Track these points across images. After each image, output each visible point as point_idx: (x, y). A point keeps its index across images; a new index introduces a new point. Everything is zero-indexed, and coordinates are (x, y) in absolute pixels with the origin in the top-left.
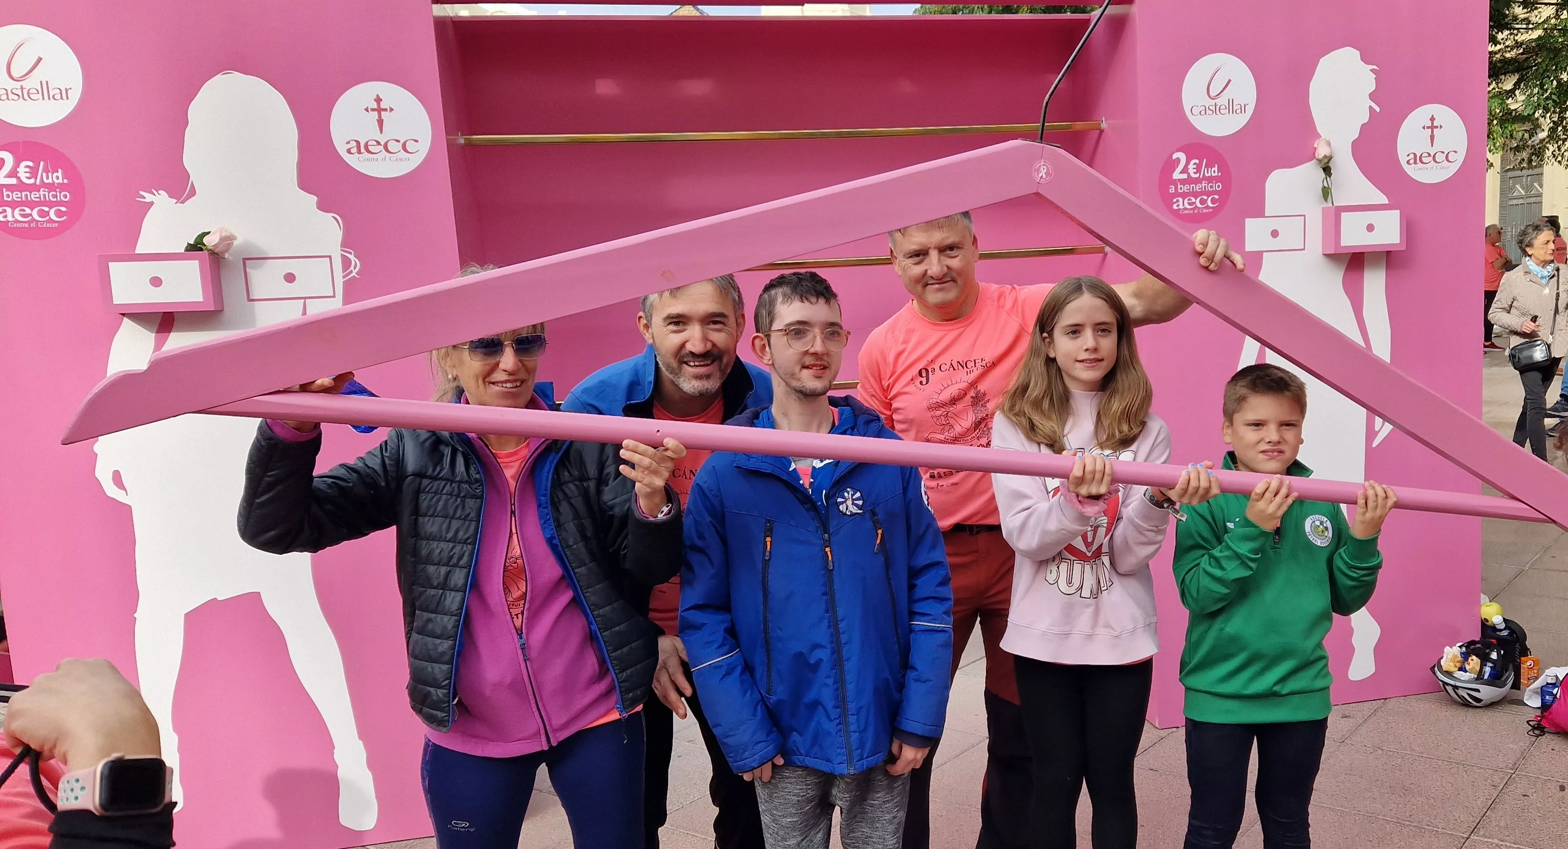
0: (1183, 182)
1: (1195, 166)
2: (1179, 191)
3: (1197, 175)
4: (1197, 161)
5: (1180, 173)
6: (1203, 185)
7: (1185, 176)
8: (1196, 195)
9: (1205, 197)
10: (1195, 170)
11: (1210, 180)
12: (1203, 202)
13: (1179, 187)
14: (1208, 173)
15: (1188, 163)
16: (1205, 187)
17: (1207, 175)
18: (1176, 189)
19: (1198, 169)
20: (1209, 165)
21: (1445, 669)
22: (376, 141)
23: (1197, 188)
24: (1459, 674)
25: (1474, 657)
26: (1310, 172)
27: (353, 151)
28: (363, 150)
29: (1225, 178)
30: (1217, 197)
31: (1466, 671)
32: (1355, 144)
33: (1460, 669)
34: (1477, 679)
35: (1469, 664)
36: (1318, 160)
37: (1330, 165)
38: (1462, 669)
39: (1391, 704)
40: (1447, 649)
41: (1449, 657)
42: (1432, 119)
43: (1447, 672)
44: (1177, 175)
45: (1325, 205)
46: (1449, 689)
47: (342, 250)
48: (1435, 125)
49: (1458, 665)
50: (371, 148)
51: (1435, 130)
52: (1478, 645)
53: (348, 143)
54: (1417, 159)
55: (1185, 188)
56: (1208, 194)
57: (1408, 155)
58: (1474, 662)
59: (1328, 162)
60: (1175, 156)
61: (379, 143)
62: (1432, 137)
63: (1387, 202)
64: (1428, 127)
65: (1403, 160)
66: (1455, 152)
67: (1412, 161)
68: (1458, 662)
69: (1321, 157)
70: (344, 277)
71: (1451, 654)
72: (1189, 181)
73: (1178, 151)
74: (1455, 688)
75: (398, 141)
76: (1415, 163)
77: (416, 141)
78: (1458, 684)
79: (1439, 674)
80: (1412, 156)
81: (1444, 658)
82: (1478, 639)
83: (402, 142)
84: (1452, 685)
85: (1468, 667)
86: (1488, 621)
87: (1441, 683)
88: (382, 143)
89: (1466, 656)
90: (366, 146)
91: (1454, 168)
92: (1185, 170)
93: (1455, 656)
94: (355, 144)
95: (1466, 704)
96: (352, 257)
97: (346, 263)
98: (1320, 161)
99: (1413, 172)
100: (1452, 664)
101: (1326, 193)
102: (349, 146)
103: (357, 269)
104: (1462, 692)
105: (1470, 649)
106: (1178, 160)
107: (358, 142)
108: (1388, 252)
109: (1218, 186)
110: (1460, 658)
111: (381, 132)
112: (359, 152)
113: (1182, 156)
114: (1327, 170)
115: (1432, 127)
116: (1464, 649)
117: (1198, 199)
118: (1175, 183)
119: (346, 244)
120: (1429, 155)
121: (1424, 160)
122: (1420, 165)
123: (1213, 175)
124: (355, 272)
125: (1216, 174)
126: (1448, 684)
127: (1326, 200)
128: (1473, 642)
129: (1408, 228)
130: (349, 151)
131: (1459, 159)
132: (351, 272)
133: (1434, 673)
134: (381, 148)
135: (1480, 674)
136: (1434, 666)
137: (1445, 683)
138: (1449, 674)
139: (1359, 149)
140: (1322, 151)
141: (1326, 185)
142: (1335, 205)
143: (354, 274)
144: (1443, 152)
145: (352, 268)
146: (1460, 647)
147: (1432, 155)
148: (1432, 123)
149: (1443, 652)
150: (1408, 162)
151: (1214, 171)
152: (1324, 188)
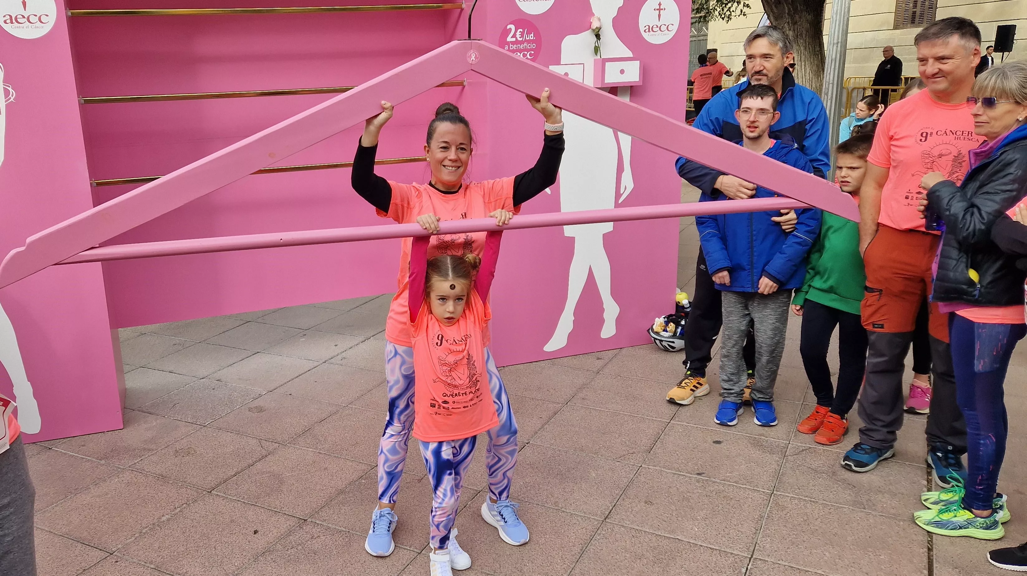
0: (513, 43)
1: (520, 33)
2: (511, 49)
3: (521, 39)
4: (522, 30)
5: (512, 37)
6: (525, 45)
7: (514, 39)
8: (520, 51)
9: (526, 53)
10: (520, 36)
11: (529, 42)
12: (524, 55)
13: (511, 46)
14: (528, 37)
15: (516, 31)
16: (526, 46)
17: (527, 39)
18: (509, 47)
19: (522, 35)
20: (528, 33)
21: (655, 330)
22: (22, 15)
23: (521, 47)
24: (663, 333)
25: (672, 324)
26: (587, 37)
27: (7, 22)
28: (14, 21)
29: (538, 41)
30: (533, 52)
31: (667, 332)
32: (614, 20)
33: (664, 331)
34: (673, 336)
35: (669, 328)
36: (593, 29)
37: (600, 33)
38: (665, 330)
39: (624, 351)
40: (657, 319)
41: (658, 324)
42: (660, 4)
43: (656, 332)
44: (509, 39)
45: (596, 58)
46: (657, 342)
47: (4, 85)
48: (661, 8)
49: (663, 328)
50: (18, 20)
51: (661, 11)
52: (674, 317)
53: (4, 16)
54: (650, 29)
55: (514, 47)
56: (528, 50)
57: (645, 27)
58: (672, 326)
59: (599, 31)
60: (509, 27)
61: (24, 17)
62: (659, 16)
63: (632, 56)
64: (657, 10)
65: (642, 29)
66: (673, 25)
67: (647, 31)
68: (663, 326)
69: (594, 28)
70: (6, 101)
71: (659, 322)
72: (517, 42)
73: (511, 24)
74: (661, 341)
75: (36, 16)
76: (649, 31)
77: (47, 16)
78: (663, 339)
79: (652, 334)
80: (647, 27)
81: (655, 325)
82: (674, 313)
83: (38, 16)
84: (659, 340)
85: (668, 329)
86: (680, 303)
87: (653, 339)
88: (26, 17)
89: (667, 323)
90: (16, 18)
91: (671, 35)
92: (514, 36)
93: (661, 323)
94: (8, 17)
95: (666, 350)
96: (10, 89)
97: (7, 93)
98: (594, 30)
99: (649, 38)
100: (660, 328)
101: (597, 50)
102: (5, 19)
103: (13, 97)
104: (664, 343)
105: (669, 319)
106: (510, 29)
107: (11, 16)
108: (631, 86)
109: (533, 46)
110: (664, 324)
111: (25, 10)
112: (12, 23)
113: (512, 27)
114: (598, 36)
115: (659, 10)
116: (666, 319)
117: (522, 54)
118: (508, 43)
119: (5, 81)
120: (657, 27)
121: (654, 29)
122: (652, 33)
123: (531, 38)
124: (12, 98)
125: (533, 38)
126: (657, 339)
127: (596, 55)
128: (671, 315)
129: (644, 72)
130: (5, 22)
131: (674, 29)
132: (10, 98)
133: (649, 333)
134: (25, 20)
135: (675, 333)
136: (649, 329)
137: (655, 339)
138: (657, 333)
139: (617, 23)
140: (595, 25)
141: (597, 45)
142: (602, 57)
143: (12, 100)
144: (665, 25)
145: (10, 96)
146: (664, 318)
147: (659, 26)
148: (660, 7)
149: (655, 321)
150: (645, 31)
151: (531, 37)
152: (596, 46)
